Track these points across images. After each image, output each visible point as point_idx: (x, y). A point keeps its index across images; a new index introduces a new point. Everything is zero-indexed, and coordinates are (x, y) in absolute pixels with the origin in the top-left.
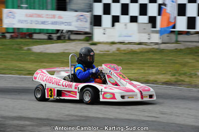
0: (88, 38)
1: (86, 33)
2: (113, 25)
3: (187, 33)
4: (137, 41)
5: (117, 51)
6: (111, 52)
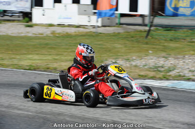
5: (52, 34)
6: (45, 35)
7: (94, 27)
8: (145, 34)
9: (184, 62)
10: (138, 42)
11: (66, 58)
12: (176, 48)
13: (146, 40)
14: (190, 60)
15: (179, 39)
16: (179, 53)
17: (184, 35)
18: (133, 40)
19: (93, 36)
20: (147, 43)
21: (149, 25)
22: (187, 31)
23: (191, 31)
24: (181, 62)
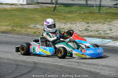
7: (22, 5)
8: (53, 9)
9: (76, 26)
10: (49, 14)
11: (4, 24)
12: (71, 17)
13: (53, 13)
14: (79, 25)
15: (73, 12)
16: (73, 20)
17: (76, 10)
18: (45, 13)
19: (21, 10)
20: (54, 15)
21: (55, 4)
22: (78, 7)
23: (80, 7)
24: (74, 25)
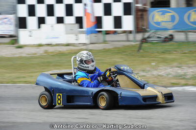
0: (14, 41)
1: (11, 36)
2: (39, 27)
3: (115, 32)
4: (64, 42)
5: (45, 53)
6: (38, 55)
